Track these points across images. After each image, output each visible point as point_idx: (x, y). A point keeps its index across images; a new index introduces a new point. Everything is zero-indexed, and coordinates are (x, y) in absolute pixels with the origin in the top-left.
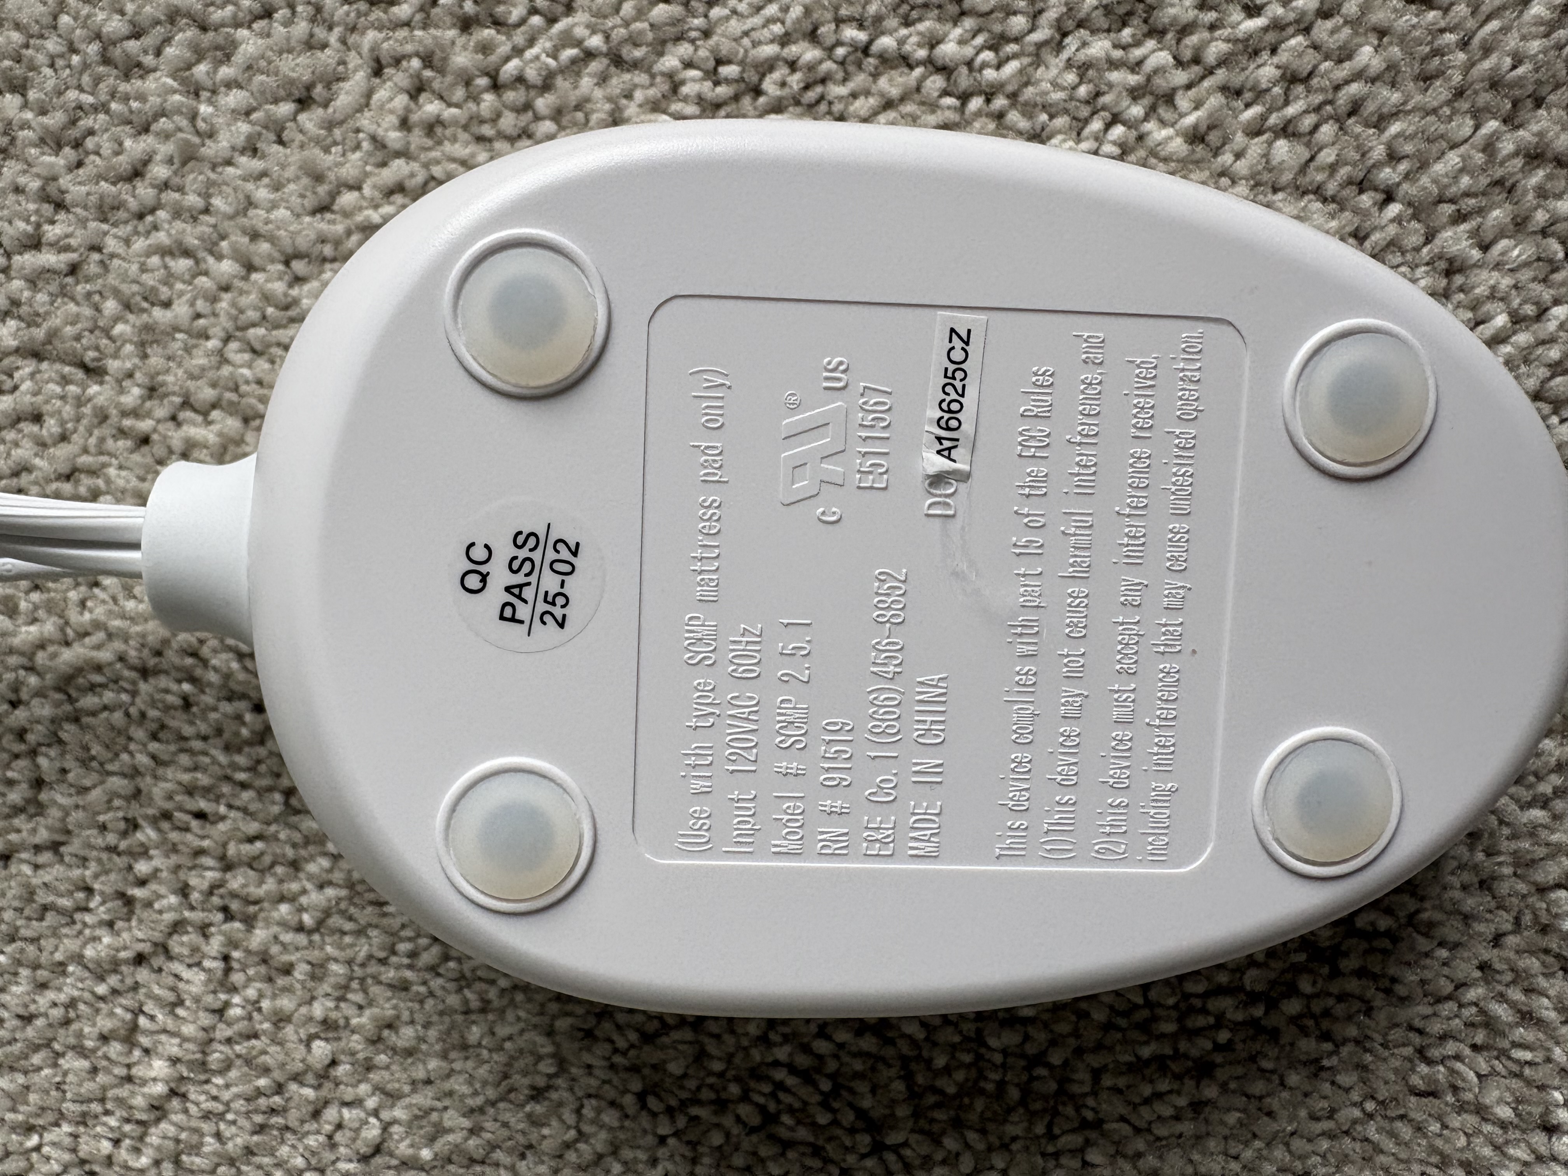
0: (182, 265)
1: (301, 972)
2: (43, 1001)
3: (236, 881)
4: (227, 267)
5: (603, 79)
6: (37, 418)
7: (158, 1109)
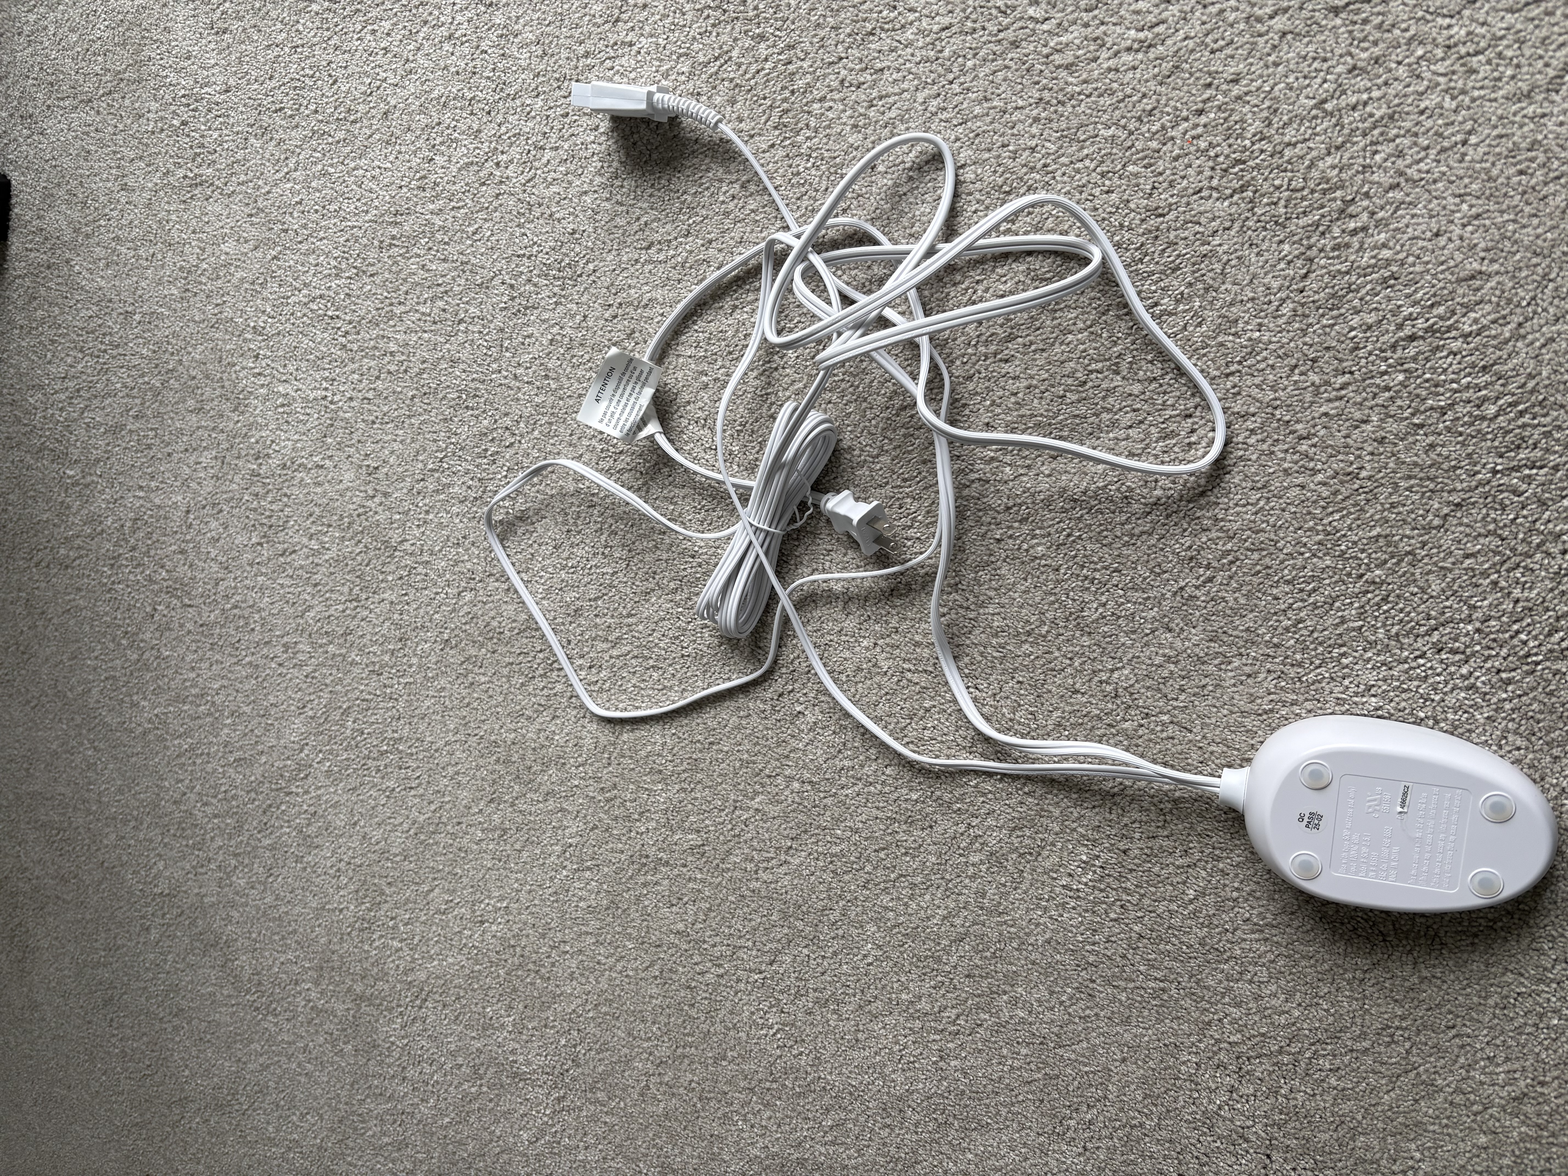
0: (1215, 710)
1: (1231, 875)
2: (1163, 872)
3: (1217, 852)
4: (1225, 712)
5: (1329, 683)
6: (1173, 738)
7: (1191, 902)
